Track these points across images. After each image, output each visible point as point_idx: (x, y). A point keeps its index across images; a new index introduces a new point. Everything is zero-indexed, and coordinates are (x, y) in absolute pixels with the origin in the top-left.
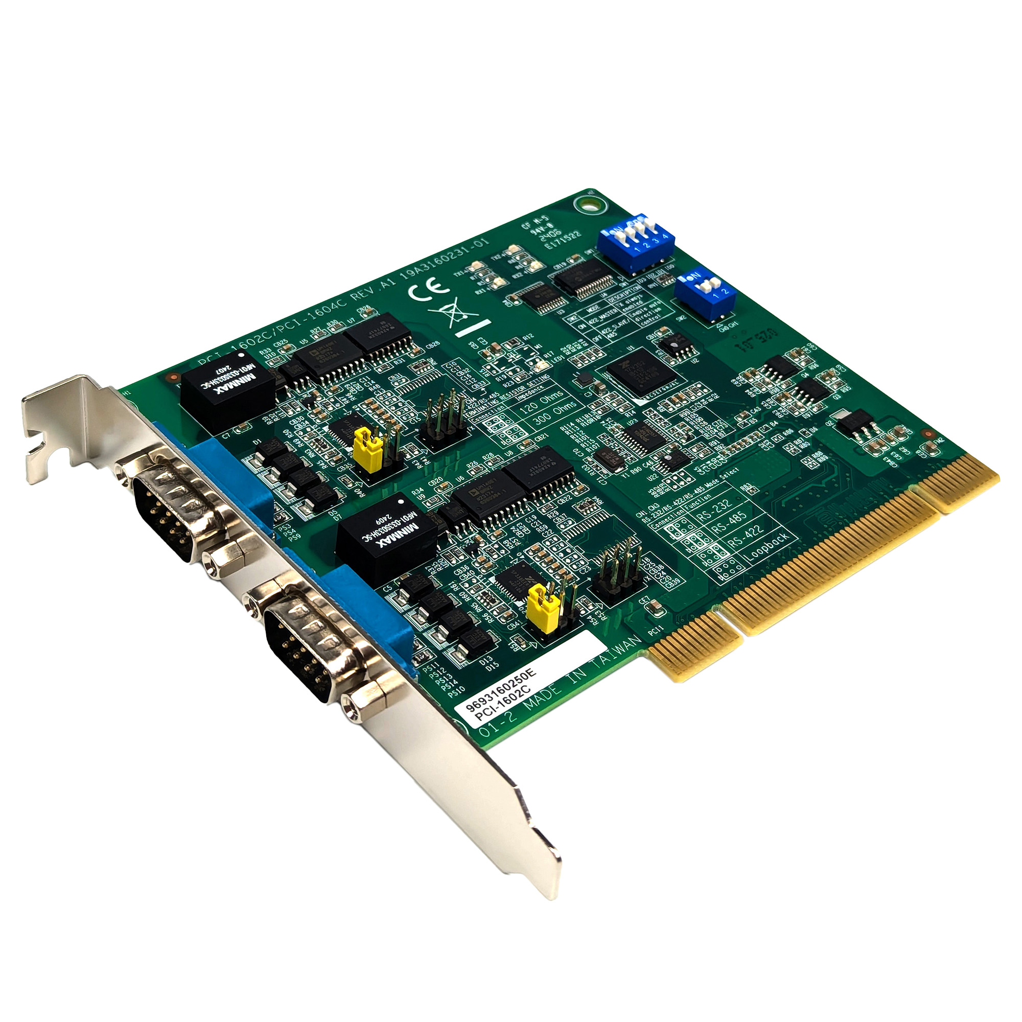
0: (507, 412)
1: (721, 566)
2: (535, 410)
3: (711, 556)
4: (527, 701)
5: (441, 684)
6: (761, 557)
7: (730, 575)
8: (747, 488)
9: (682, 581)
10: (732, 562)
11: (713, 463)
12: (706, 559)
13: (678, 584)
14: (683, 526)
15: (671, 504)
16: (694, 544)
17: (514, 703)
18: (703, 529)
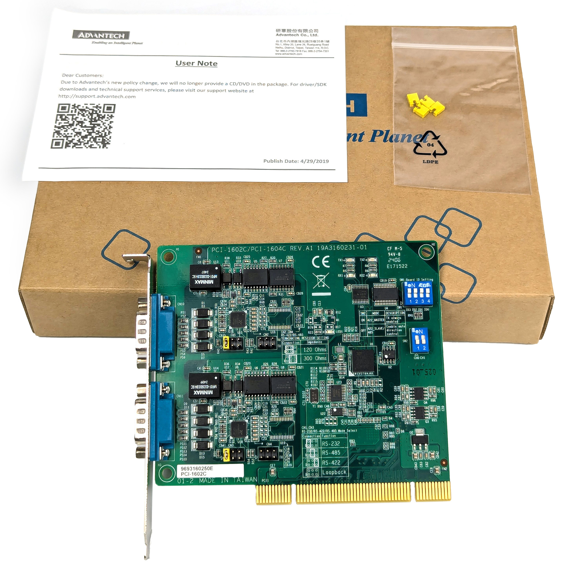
0: (299, 346)
1: (311, 470)
2: (310, 352)
3: (311, 463)
4: (201, 479)
5: (181, 453)
6: (329, 475)
7: (311, 475)
8: (352, 442)
9: (292, 466)
10: (316, 470)
11: (351, 422)
12: (308, 463)
13: (290, 467)
14: (314, 443)
15: (318, 430)
16: (311, 454)
17: (197, 477)
18: (319, 450)
